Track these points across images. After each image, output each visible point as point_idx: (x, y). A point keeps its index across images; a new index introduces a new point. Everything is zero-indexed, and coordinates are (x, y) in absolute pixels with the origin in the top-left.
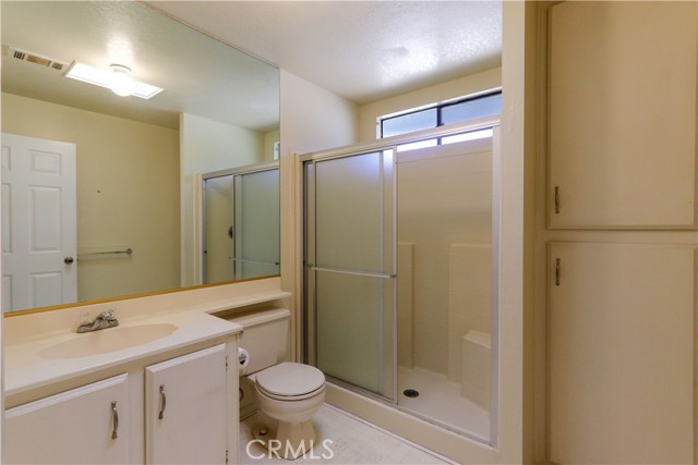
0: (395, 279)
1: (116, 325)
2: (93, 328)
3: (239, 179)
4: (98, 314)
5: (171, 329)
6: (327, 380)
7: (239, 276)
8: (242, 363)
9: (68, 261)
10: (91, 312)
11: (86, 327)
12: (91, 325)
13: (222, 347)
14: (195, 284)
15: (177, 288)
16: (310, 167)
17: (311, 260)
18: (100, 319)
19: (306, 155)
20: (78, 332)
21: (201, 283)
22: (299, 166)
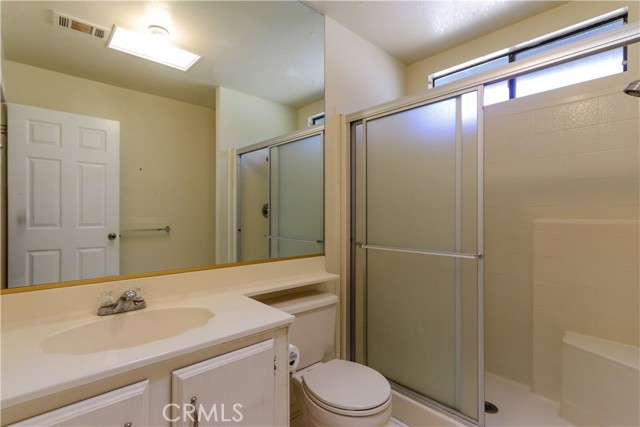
0: (481, 261)
1: (143, 307)
2: (116, 310)
3: (275, 151)
4: (120, 294)
5: (206, 315)
6: (392, 388)
7: (274, 255)
8: (292, 363)
9: (112, 237)
10: (115, 290)
11: (108, 309)
12: (113, 306)
13: (269, 344)
14: (229, 262)
15: (211, 264)
16: (359, 128)
17: (360, 237)
18: (124, 299)
19: (354, 114)
20: (99, 315)
21: (235, 260)
22: (346, 128)
